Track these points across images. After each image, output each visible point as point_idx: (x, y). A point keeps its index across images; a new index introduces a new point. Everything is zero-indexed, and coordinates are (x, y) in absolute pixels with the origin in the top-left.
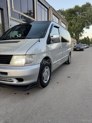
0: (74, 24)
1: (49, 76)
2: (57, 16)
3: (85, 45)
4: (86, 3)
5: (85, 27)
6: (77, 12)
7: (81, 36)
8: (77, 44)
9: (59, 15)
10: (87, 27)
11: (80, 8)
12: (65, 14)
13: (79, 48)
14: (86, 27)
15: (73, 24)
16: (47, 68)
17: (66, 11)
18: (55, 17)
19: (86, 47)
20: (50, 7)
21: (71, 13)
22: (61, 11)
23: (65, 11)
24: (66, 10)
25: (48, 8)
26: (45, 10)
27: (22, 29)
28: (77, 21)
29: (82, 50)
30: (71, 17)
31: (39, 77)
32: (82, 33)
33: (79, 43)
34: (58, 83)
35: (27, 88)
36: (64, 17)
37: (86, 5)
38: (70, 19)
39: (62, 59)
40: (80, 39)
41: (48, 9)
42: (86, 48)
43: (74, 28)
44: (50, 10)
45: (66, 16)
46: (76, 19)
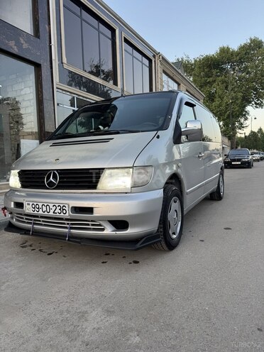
0: (220, 97)
1: (180, 223)
2: (174, 77)
3: (255, 151)
4: (251, 39)
5: (250, 102)
6: (226, 63)
7: (241, 127)
8: (232, 148)
9: (180, 74)
10: (256, 103)
11: (233, 53)
12: (193, 70)
13: (238, 160)
14: (253, 103)
15: (217, 95)
16: (175, 202)
17: (195, 64)
18: (169, 80)
19: (257, 156)
20: (156, 54)
21: (209, 66)
22: (182, 62)
23: (193, 62)
24: (196, 61)
25: (150, 58)
26: (143, 64)
27: (109, 113)
28: (226, 88)
29: (247, 165)
30: (209, 77)
31: (160, 220)
32: (242, 120)
33: (237, 148)
34: (203, 241)
35: (138, 245)
36: (191, 79)
37: (250, 46)
38: (209, 82)
39: (206, 183)
40: (238, 135)
41: (150, 61)
42: (258, 160)
43: (220, 105)
44: (155, 61)
45: (195, 75)
46: (223, 82)
